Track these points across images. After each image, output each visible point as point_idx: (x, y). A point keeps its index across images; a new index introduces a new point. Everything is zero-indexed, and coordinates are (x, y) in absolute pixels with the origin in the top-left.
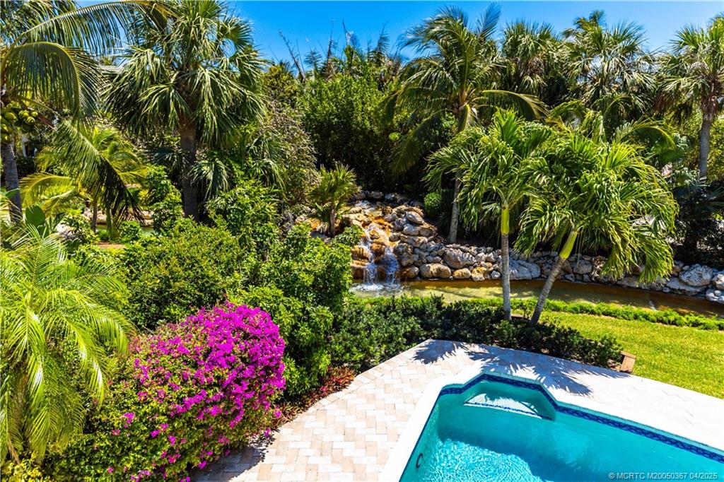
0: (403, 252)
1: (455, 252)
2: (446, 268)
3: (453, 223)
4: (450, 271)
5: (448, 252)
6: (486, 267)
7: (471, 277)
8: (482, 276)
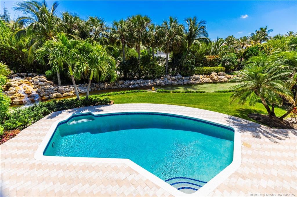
0: (40, 91)
1: (61, 88)
2: (59, 94)
3: (58, 79)
4: (61, 94)
5: (59, 89)
6: (73, 91)
7: (69, 95)
8: (73, 94)
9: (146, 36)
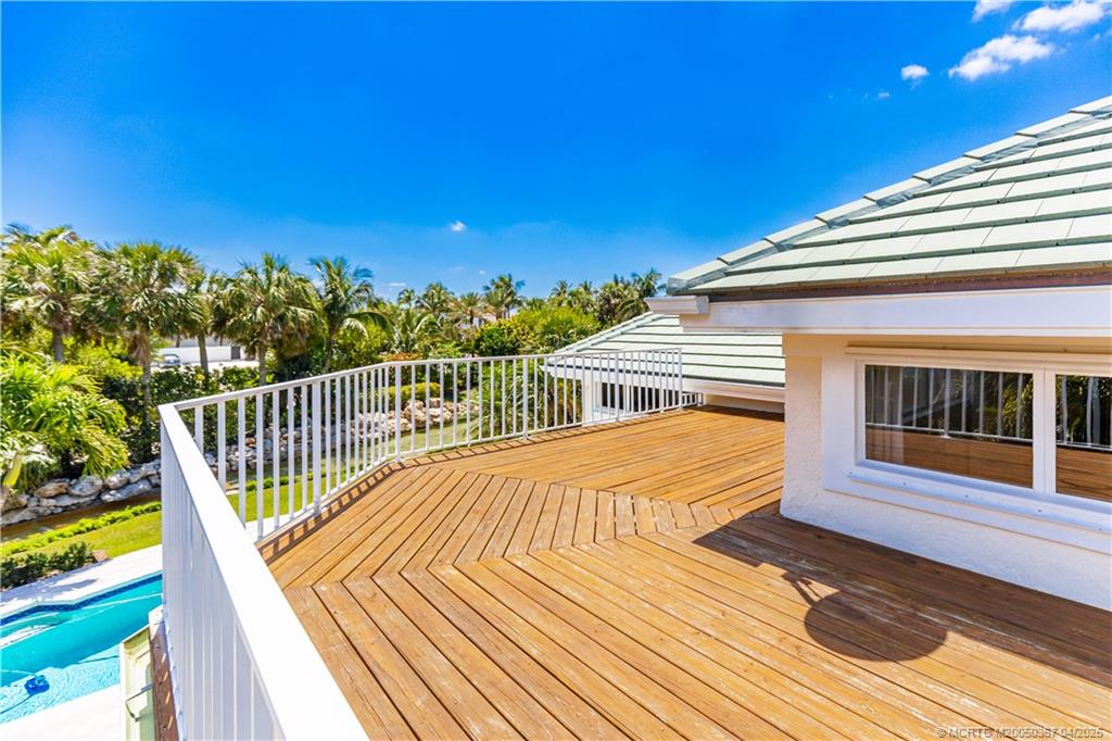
9: (186, 311)
